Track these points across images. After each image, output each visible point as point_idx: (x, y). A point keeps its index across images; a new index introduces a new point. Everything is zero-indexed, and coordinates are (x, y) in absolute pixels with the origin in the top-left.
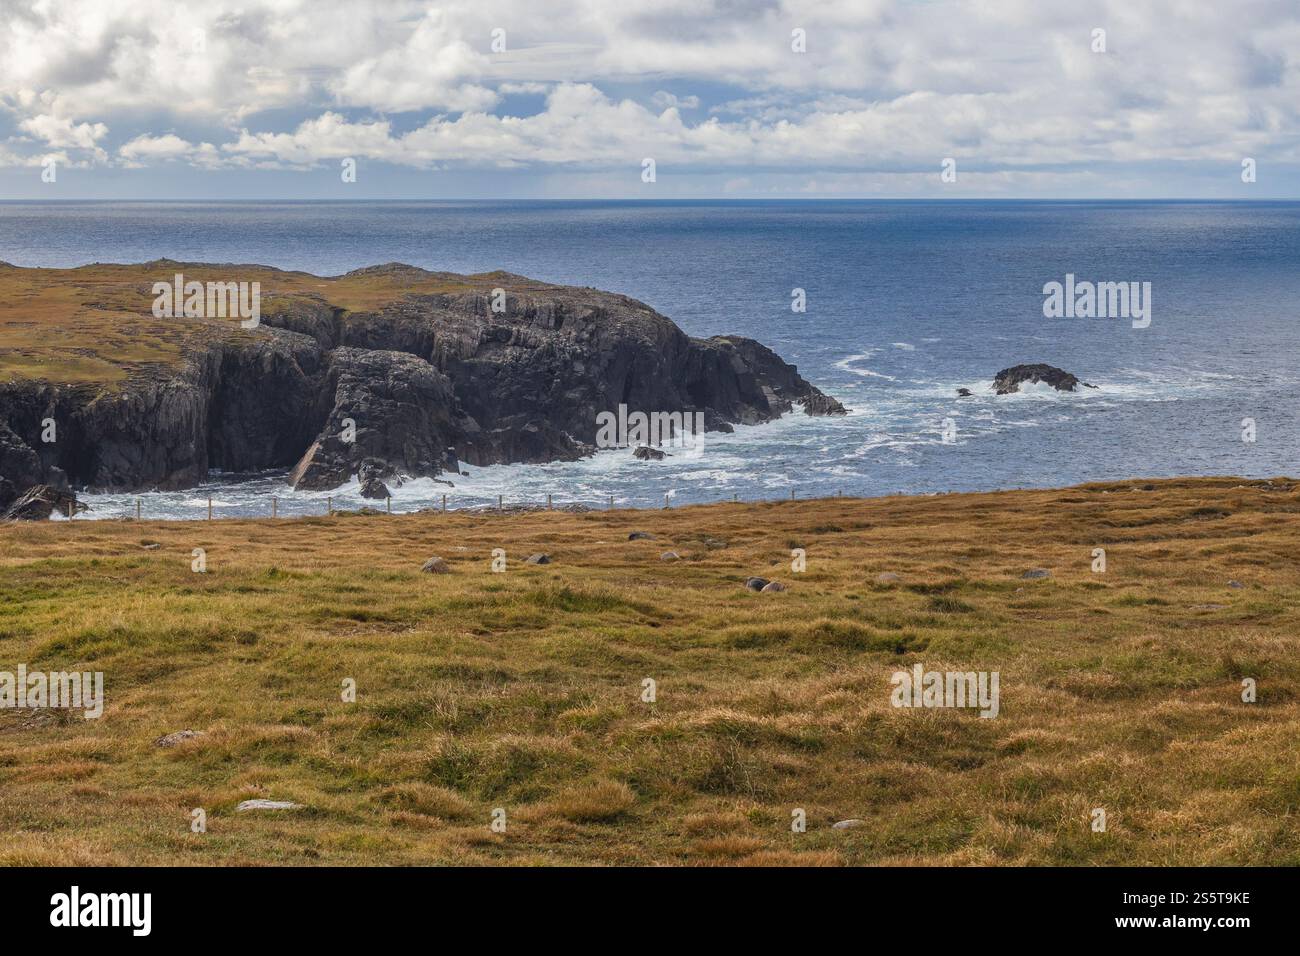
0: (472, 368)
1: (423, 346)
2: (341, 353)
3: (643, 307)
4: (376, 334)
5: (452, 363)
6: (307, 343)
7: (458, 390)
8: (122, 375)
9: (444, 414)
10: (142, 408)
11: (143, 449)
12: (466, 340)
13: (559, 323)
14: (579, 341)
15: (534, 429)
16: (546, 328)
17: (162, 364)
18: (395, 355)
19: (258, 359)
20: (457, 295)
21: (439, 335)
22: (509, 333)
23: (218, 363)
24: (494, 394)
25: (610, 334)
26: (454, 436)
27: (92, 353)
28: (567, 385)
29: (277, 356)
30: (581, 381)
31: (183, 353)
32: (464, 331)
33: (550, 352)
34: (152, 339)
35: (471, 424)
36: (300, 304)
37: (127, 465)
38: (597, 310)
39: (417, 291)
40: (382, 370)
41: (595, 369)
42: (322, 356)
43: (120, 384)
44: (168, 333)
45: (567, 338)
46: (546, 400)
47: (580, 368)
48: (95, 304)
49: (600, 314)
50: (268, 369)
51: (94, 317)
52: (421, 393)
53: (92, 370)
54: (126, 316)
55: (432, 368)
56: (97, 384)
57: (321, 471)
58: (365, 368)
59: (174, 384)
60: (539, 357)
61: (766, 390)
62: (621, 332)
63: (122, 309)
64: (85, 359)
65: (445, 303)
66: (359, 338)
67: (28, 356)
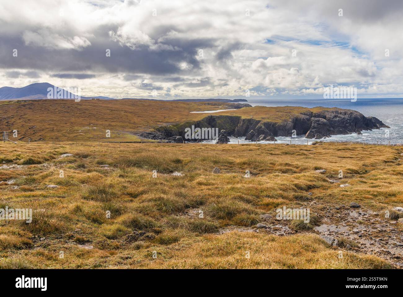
0: (332, 121)
1: (325, 117)
2: (313, 118)
3: (358, 112)
4: (319, 116)
5: (329, 120)
6: (308, 117)
7: (330, 124)
8: (281, 121)
9: (328, 127)
10: (284, 126)
11: (284, 132)
12: (331, 117)
13: (345, 114)
14: (348, 117)
15: (341, 130)
16: (343, 115)
17: (287, 120)
18: (321, 119)
19: (301, 119)
20: (329, 110)
21: (327, 116)
22: (338, 116)
23: (295, 120)
24: (335, 125)
25: (353, 116)
26: (329, 130)
27: (277, 118)
28: (347, 123)
29: (303, 119)
30: (349, 123)
31: (290, 118)
32: (331, 115)
33: (344, 118)
34: (286, 116)
35: (332, 129)
36: (307, 112)
38: (351, 112)
39: (324, 110)
40: (319, 121)
41: (351, 121)
42: (310, 119)
43: (281, 122)
44: (288, 115)
45: (346, 116)
46: (343, 126)
47: (348, 121)
48: (278, 112)
49: (351, 113)
50: (302, 120)
51: (277, 113)
52: (324, 124)
53: (277, 120)
54: (282, 113)
55: (326, 121)
56: (278, 122)
57: (310, 135)
58: (316, 121)
59: (289, 122)
60: (342, 119)
61: (377, 124)
62: (355, 116)
63: (281, 112)
64: (276, 119)
65: (328, 112)
66: (315, 116)
67: (268, 118)
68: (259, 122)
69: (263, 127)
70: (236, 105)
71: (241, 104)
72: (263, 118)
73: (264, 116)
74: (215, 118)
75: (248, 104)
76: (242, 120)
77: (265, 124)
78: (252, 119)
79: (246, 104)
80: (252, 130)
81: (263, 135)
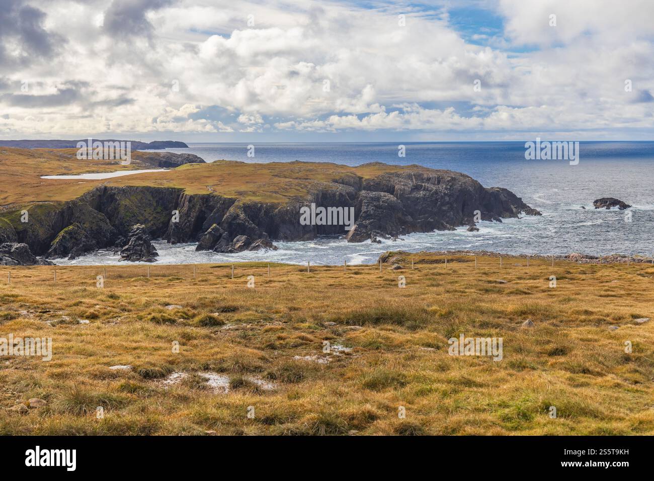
0: (408, 198)
1: (391, 190)
2: (363, 193)
3: (468, 177)
4: (376, 186)
5: (402, 196)
6: (351, 189)
7: (404, 206)
8: (287, 200)
9: (400, 215)
10: (294, 212)
11: (294, 227)
12: (406, 188)
13: (439, 183)
14: (446, 189)
15: (432, 220)
16: (434, 184)
17: (301, 196)
18: (382, 194)
19: (334, 195)
20: (402, 172)
21: (396, 187)
22: (422, 186)
23: (320, 196)
24: (417, 207)
25: (457, 186)
26: (403, 223)
27: (276, 192)
28: (443, 204)
29: (341, 194)
30: (448, 203)
31: (308, 192)
32: (406, 185)
33: (436, 193)
34: (297, 188)
35: (409, 218)
36: (347, 175)
37: (289, 232)
38: (452, 178)
39: (388, 171)
40: (378, 199)
41: (452, 199)
42: (356, 193)
43: (286, 203)
44: (303, 186)
45: (442, 187)
46: (435, 210)
47: (447, 199)
48: (276, 176)
49: (453, 179)
50: (337, 198)
51: (276, 180)
52: (391, 207)
53: (276, 198)
54: (287, 180)
55: (395, 198)
56: (279, 203)
57: (357, 234)
58: (372, 198)
59: (305, 203)
60: (432, 195)
61: (512, 206)
62: (461, 186)
63: (286, 177)
64: (274, 195)
65: (398, 176)
66: (369, 188)
67: (254, 193)
68: (231, 202)
69: (242, 216)
70: (164, 157)
71: (174, 155)
72: (240, 193)
73: (243, 188)
74: (115, 194)
75: (193, 155)
76: (188, 197)
77: (247, 208)
78: (214, 197)
79: (189, 155)
80: (214, 225)
81: (244, 238)
